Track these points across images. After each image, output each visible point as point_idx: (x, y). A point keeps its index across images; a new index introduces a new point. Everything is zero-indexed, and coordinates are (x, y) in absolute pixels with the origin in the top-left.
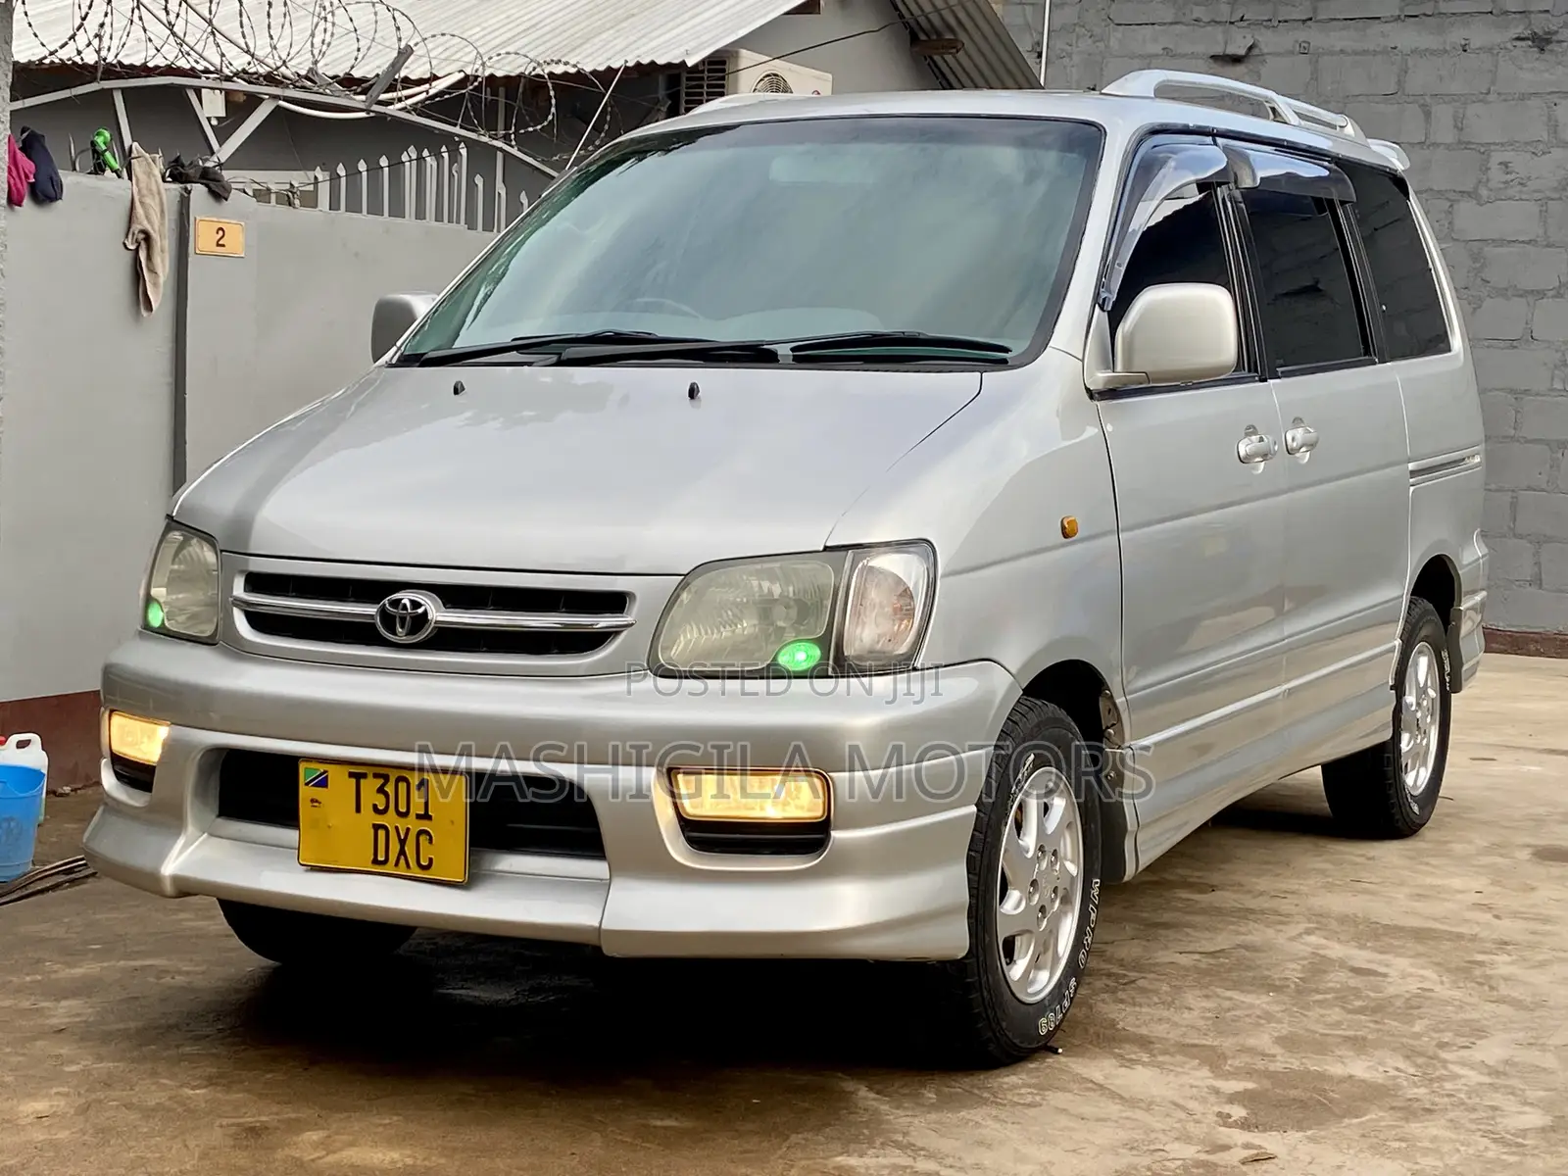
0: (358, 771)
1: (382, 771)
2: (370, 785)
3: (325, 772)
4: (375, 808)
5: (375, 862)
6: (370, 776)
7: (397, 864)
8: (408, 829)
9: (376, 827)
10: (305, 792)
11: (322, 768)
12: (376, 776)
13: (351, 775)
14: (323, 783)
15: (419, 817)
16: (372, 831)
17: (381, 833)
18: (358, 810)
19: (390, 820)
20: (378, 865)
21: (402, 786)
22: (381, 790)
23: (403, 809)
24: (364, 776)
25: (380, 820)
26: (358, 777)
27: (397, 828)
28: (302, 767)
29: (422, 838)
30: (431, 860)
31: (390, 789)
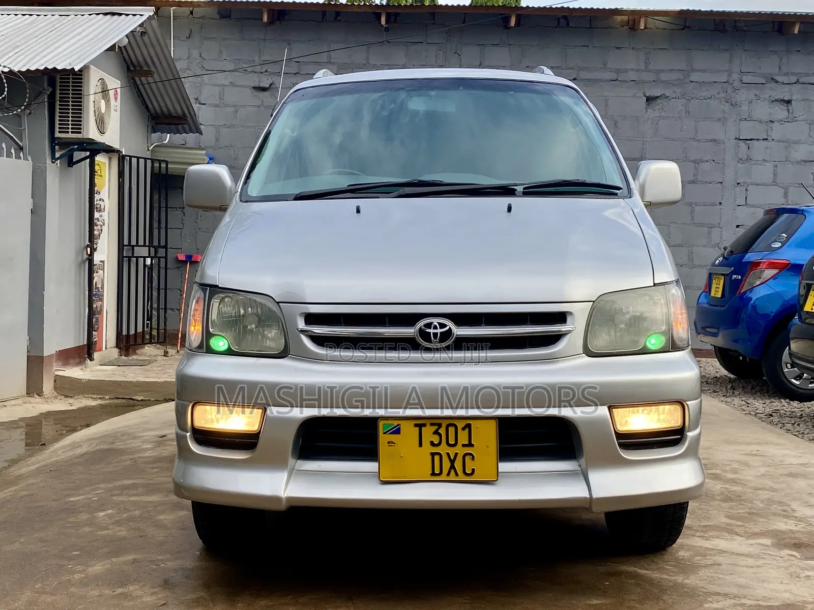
0: (420, 423)
1: (436, 422)
2: (428, 431)
3: (398, 425)
4: (432, 444)
5: (433, 474)
6: (428, 425)
7: (448, 474)
8: (456, 454)
9: (433, 454)
10: (383, 439)
11: (396, 423)
12: (432, 424)
13: (416, 425)
14: (397, 431)
15: (464, 445)
16: (430, 457)
17: (437, 458)
18: (421, 445)
19: (443, 449)
20: (435, 476)
21: (452, 430)
22: (436, 432)
23: (452, 442)
24: (424, 425)
25: (435, 450)
26: (420, 426)
27: (448, 454)
28: (381, 424)
29: (468, 458)
30: (473, 470)
31: (442, 431)
